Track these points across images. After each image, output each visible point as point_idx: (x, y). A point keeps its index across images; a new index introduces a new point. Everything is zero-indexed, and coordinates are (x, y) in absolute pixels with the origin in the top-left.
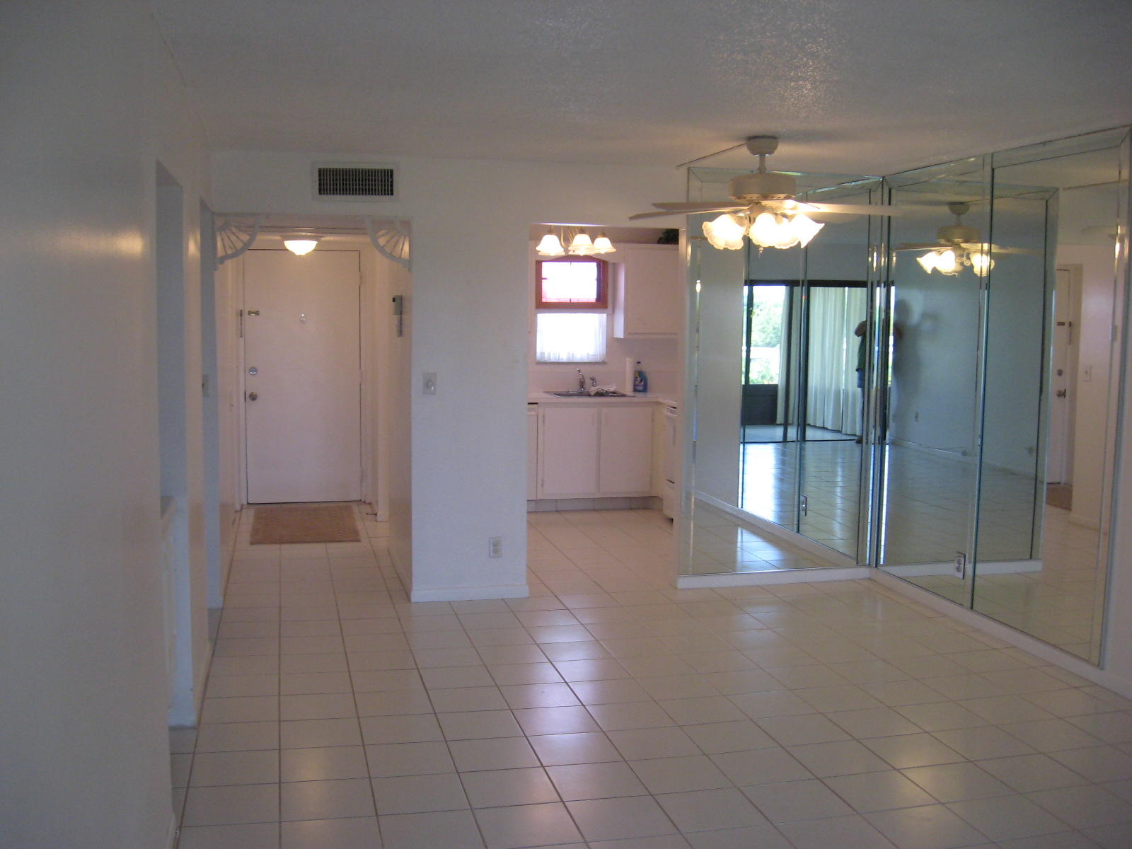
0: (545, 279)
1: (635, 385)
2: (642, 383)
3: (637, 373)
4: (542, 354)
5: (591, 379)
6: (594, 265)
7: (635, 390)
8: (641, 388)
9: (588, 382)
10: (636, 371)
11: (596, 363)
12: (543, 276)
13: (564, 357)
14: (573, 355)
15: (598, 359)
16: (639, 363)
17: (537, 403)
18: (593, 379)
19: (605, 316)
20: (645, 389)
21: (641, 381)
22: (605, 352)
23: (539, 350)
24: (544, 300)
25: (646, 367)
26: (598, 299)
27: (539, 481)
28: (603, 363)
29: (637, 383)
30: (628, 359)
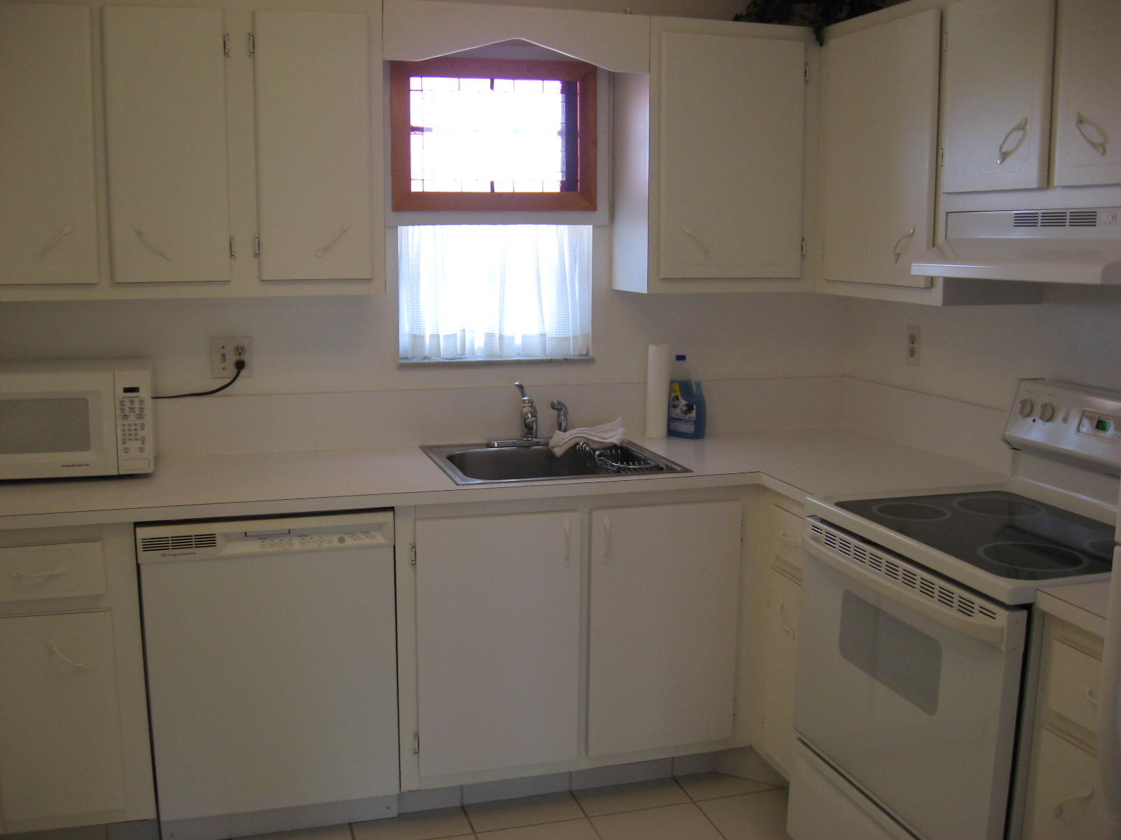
0: (421, 130)
1: (670, 419)
2: (694, 414)
3: (677, 386)
4: (417, 339)
5: (553, 407)
6: (555, 87)
7: (672, 433)
8: (689, 428)
9: (546, 418)
10: (672, 382)
11: (567, 362)
12: (414, 122)
13: (477, 346)
14: (501, 337)
15: (572, 351)
16: (681, 358)
17: (392, 509)
18: (558, 407)
19: (586, 231)
20: (699, 433)
21: (690, 408)
22: (589, 330)
23: (405, 328)
24: (416, 187)
25: (700, 371)
26: (568, 185)
27: (408, 744)
28: (585, 360)
29: (677, 412)
30: (652, 349)
